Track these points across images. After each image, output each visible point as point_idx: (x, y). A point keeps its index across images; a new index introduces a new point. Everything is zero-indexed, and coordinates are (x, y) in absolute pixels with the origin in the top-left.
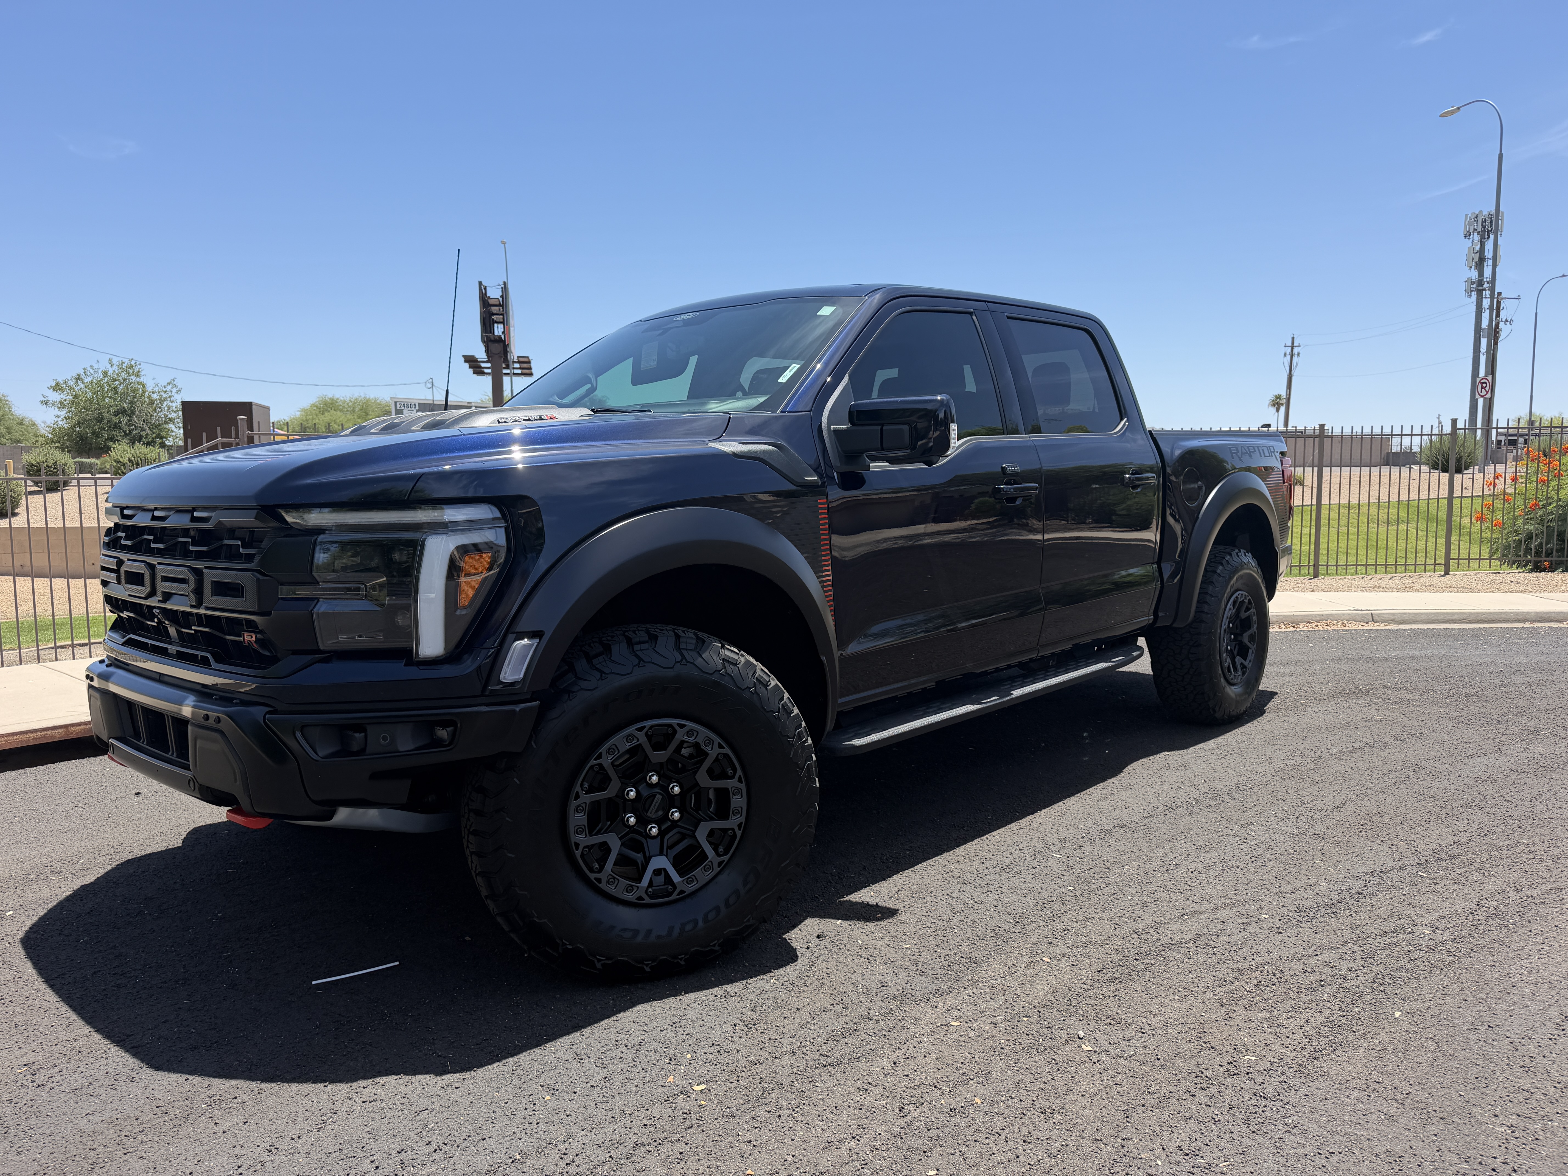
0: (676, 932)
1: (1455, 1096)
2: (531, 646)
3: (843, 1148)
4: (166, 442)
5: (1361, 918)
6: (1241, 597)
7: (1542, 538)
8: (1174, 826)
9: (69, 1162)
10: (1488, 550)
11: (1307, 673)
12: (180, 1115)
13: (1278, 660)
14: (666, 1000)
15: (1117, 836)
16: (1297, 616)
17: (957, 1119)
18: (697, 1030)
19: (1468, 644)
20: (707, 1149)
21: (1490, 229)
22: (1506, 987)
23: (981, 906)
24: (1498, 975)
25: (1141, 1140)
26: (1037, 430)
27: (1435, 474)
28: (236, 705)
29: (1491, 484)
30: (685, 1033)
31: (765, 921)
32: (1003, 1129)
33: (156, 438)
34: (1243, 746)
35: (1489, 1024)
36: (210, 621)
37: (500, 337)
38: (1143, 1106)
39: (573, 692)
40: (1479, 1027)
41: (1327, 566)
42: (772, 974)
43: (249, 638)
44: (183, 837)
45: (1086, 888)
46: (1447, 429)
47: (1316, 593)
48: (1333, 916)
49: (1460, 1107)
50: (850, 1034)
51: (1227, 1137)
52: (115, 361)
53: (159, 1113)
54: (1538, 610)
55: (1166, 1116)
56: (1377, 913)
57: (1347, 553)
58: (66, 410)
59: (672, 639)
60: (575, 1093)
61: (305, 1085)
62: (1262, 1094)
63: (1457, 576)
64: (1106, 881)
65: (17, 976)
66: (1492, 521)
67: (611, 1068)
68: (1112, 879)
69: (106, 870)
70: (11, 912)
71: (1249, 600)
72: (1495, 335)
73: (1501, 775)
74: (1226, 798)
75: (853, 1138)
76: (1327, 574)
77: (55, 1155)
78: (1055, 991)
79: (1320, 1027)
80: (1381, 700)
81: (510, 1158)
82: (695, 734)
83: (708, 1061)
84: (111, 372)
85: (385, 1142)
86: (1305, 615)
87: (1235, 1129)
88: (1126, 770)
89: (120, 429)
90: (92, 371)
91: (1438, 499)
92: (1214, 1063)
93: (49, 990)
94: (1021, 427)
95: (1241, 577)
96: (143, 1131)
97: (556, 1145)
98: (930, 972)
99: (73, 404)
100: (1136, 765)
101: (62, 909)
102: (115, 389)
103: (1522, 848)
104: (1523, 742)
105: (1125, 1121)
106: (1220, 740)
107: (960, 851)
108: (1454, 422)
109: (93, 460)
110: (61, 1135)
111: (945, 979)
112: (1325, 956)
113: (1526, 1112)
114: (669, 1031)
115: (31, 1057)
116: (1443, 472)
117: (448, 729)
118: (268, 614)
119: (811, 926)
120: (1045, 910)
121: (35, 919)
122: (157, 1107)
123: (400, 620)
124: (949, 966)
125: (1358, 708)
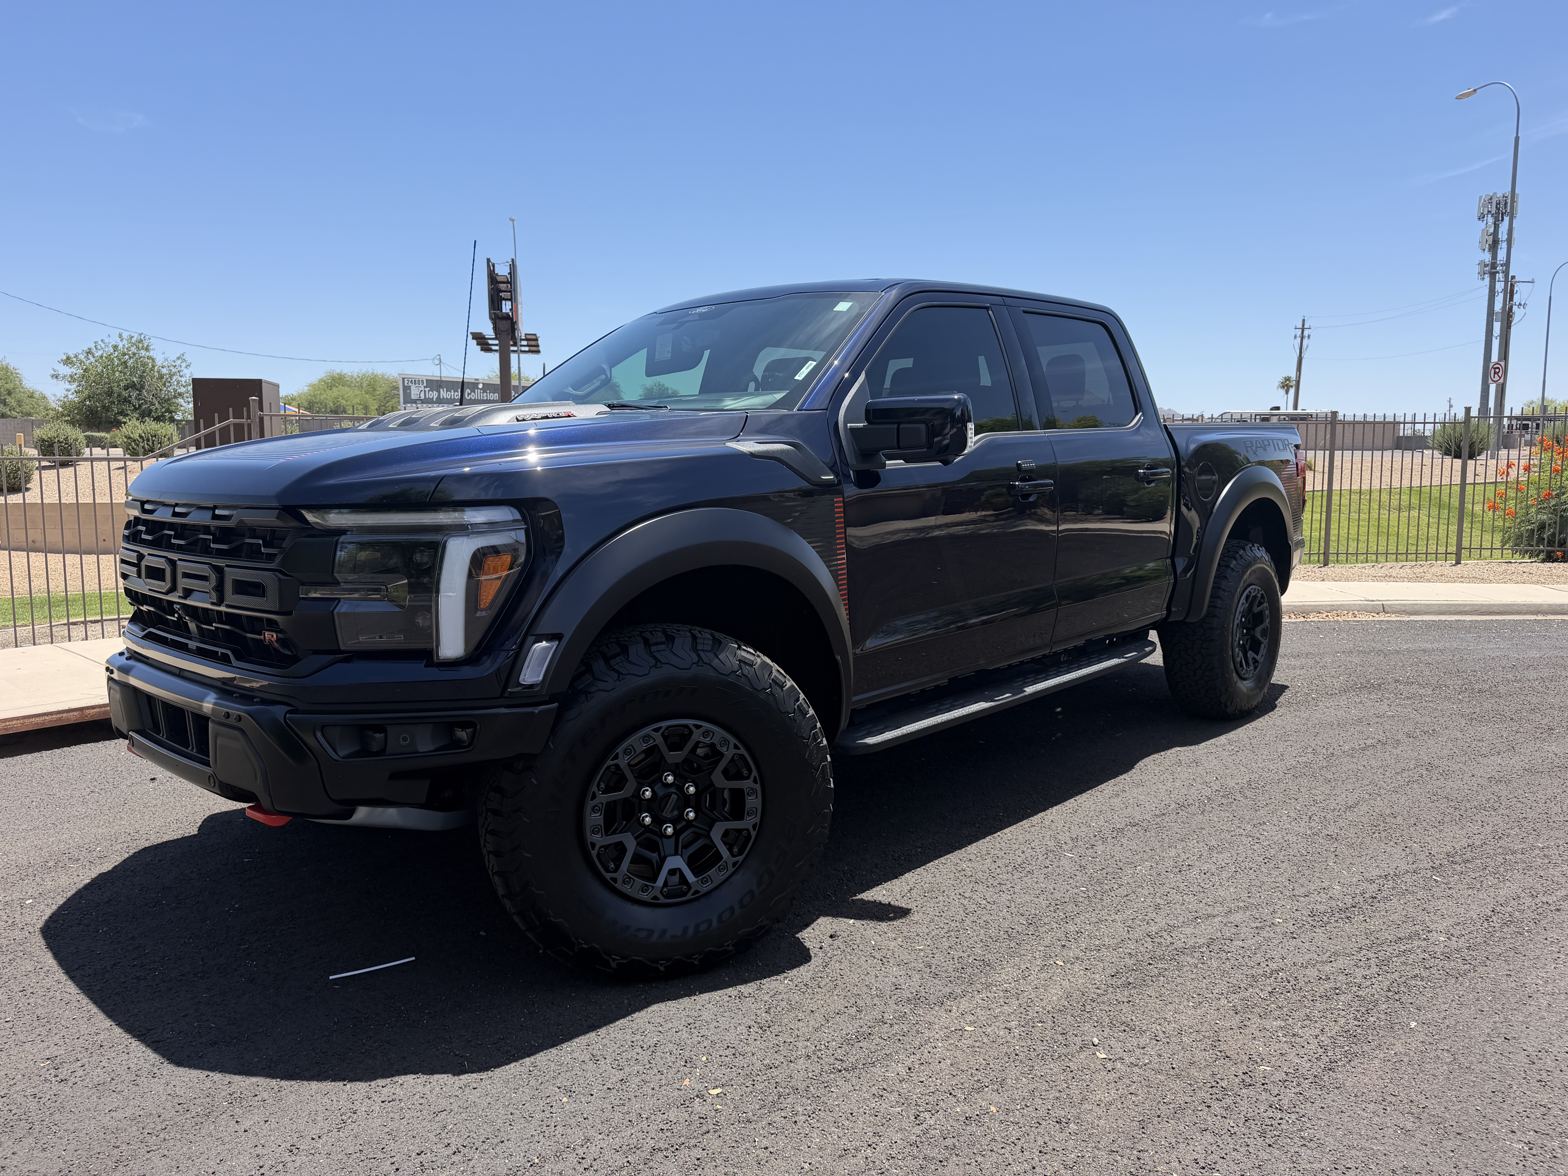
0: (691, 932)
1: (1472, 1110)
2: (551, 648)
3: (859, 1156)
4: (176, 417)
5: (1375, 923)
6: (1254, 591)
7: (1555, 528)
8: (1186, 825)
9: (94, 1160)
10: (1500, 539)
11: (1318, 666)
12: (202, 1112)
13: (1289, 651)
14: (681, 1000)
15: (1129, 834)
16: (1307, 606)
17: (973, 1128)
18: (712, 1032)
19: (1480, 637)
20: (724, 1155)
21: (1504, 211)
22: (1522, 997)
23: (994, 907)
24: (1513, 985)
25: (1157, 1152)
26: (1050, 424)
27: (1448, 460)
28: (257, 703)
29: (1504, 473)
30: (700, 1035)
31: (778, 922)
32: (1019, 1139)
33: (165, 412)
34: (1254, 741)
35: (1506, 1036)
36: (230, 618)
37: (507, 314)
38: (1159, 1116)
39: (591, 693)
40: (1495, 1039)
41: (1338, 554)
42: (785, 974)
43: (269, 636)
44: (198, 825)
45: (1099, 889)
46: (1461, 416)
47: (1326, 582)
48: (1347, 921)
49: (1477, 1122)
50: (865, 1038)
51: (1243, 1150)
52: (125, 335)
53: (181, 1111)
54: (1550, 603)
55: (1181, 1128)
56: (1391, 919)
57: (1358, 540)
58: (76, 384)
59: (689, 640)
60: (592, 1095)
61: (324, 1084)
62: (1277, 1106)
63: (1469, 565)
64: (1119, 882)
65: (38, 967)
66: (1505, 510)
67: (627, 1069)
68: (1125, 880)
69: (123, 858)
70: (31, 901)
71: (1262, 594)
72: (1508, 319)
73: (1515, 775)
74: (1238, 796)
75: (870, 1145)
76: (1337, 561)
77: (79, 1152)
78: (1068, 996)
79: (1335, 1036)
80: (1393, 695)
81: (529, 1161)
82: (711, 734)
83: (723, 1064)
84: (121, 346)
85: (404, 1144)
86: (1315, 606)
87: (1251, 1142)
88: (1137, 766)
89: (130, 403)
90: (103, 345)
91: (1451, 485)
92: (1230, 1073)
93: (69, 982)
94: (1036, 421)
95: (1255, 571)
96: (165, 1128)
97: (574, 1149)
98: (944, 975)
99: (83, 378)
100: (1147, 761)
101: (81, 897)
102: (125, 363)
103: (1537, 852)
104: (1537, 740)
105: (1140, 1133)
106: (1232, 735)
107: (972, 848)
108: (1468, 410)
109: (103, 434)
110: (84, 1131)
111: (959, 982)
112: (1340, 963)
113: (1543, 1128)
114: (684, 1032)
115: (53, 1051)
116: (1455, 457)
117: (468, 731)
118: (289, 613)
119: (824, 925)
120: (1058, 911)
121: (55, 907)
122: (179, 1104)
123: (420, 621)
124: (963, 968)
125: (1370, 704)
